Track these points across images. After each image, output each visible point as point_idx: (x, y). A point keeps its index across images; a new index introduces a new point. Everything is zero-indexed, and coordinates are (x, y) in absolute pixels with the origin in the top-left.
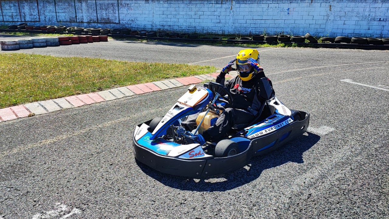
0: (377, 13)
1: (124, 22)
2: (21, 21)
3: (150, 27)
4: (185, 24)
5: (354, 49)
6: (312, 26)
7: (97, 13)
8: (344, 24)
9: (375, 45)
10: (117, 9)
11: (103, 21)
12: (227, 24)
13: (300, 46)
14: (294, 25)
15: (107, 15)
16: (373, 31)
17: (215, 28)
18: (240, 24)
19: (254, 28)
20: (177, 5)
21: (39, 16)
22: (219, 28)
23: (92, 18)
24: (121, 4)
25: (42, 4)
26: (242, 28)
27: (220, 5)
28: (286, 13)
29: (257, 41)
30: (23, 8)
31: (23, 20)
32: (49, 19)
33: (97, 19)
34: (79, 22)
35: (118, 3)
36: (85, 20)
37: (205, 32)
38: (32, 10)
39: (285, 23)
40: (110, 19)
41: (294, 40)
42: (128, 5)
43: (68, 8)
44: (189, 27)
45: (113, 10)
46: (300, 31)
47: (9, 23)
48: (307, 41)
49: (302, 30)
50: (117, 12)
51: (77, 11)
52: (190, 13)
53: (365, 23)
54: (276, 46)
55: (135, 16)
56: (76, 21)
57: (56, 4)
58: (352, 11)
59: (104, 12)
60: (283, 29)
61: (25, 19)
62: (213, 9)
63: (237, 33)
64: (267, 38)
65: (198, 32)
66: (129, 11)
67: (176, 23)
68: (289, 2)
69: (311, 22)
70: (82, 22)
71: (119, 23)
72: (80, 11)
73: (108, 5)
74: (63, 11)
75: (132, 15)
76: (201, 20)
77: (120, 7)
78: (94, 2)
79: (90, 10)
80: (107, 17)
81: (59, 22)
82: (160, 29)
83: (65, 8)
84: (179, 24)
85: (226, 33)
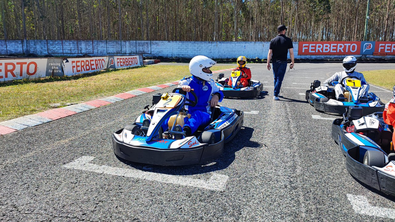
1: (154, 53)
2: (78, 53)
3: (171, 55)
4: (192, 54)
7: (136, 48)
11: (140, 53)
12: (215, 53)
13: (254, 62)
14: (248, 53)
17: (208, 55)
18: (222, 53)
20: (187, 44)
21: (93, 50)
22: (211, 55)
23: (132, 51)
24: (153, 43)
25: (96, 43)
26: (223, 55)
27: (211, 44)
28: (244, 48)
29: (234, 61)
30: (81, 45)
31: (79, 52)
32: (101, 52)
33: (136, 51)
34: (123, 53)
35: (151, 42)
36: (128, 52)
38: (87, 46)
39: (244, 53)
40: (145, 51)
41: (251, 60)
42: (157, 43)
43: (116, 45)
45: (147, 46)
47: (67, 54)
48: (257, 60)
49: (252, 56)
50: (150, 47)
51: (122, 46)
52: (194, 48)
55: (161, 49)
57: (107, 43)
59: (141, 47)
61: (81, 52)
62: (207, 46)
63: (221, 58)
66: (157, 47)
68: (245, 43)
69: (256, 52)
70: (125, 53)
71: (151, 53)
72: (125, 47)
73: (144, 43)
74: (112, 47)
75: (159, 49)
77: (151, 45)
78: (135, 41)
79: (131, 46)
80: (143, 50)
81: (109, 53)
82: (177, 57)
83: (113, 45)
84: (188, 54)
85: (214, 58)
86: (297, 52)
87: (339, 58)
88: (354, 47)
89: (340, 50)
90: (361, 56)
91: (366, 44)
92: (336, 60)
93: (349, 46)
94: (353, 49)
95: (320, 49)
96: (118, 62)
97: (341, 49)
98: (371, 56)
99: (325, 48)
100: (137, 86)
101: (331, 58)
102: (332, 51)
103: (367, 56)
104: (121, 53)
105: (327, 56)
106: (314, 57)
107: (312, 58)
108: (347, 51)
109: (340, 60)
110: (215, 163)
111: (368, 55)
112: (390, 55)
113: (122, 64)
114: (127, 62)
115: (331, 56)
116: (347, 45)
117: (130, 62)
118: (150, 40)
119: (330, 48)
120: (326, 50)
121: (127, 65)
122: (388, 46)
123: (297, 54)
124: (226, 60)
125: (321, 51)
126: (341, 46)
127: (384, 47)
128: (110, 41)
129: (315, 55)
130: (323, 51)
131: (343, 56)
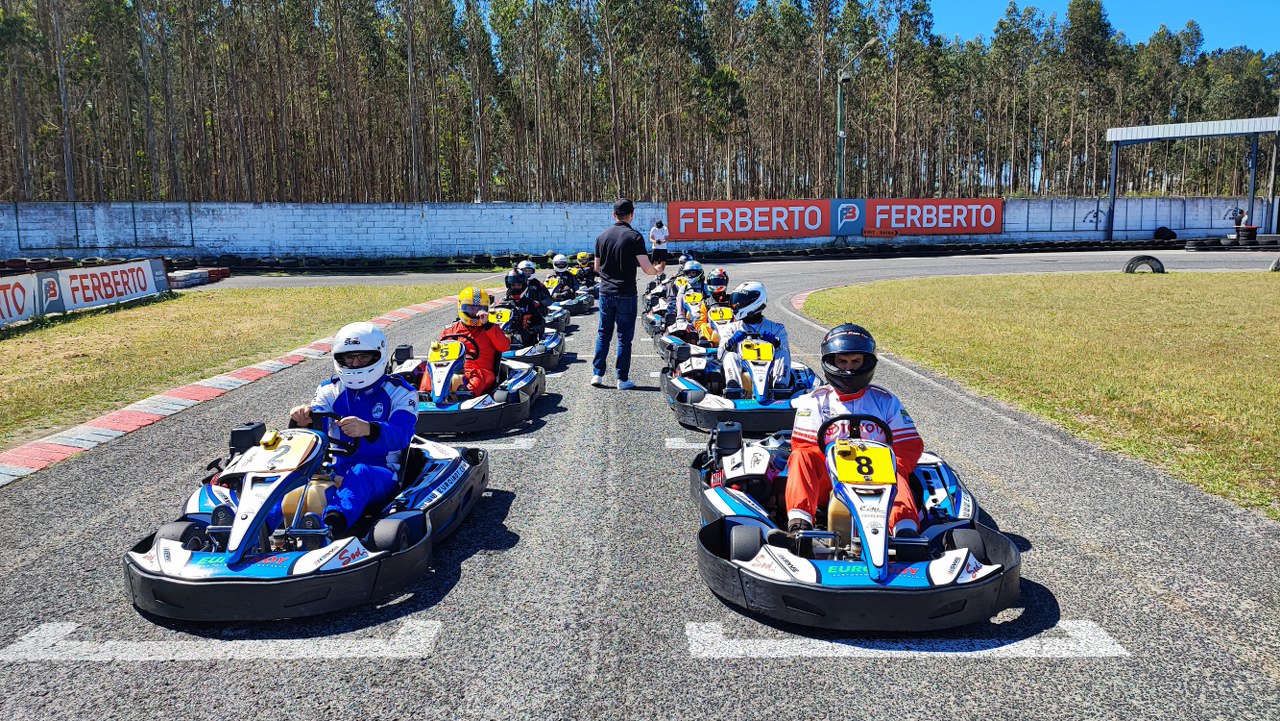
1: (204, 244)
3: (266, 251)
4: (339, 243)
7: (135, 228)
10: (188, 219)
11: (152, 244)
12: (418, 241)
14: (522, 239)
15: (161, 232)
17: (396, 248)
18: (440, 241)
19: (463, 246)
20: (322, 212)
22: (405, 247)
23: (122, 238)
24: (197, 211)
26: (444, 248)
27: (402, 212)
28: (509, 222)
33: (136, 239)
34: (85, 248)
35: (190, 209)
36: (102, 242)
37: (379, 255)
40: (169, 238)
42: (213, 211)
43: (54, 219)
44: (347, 249)
45: (177, 222)
49: (535, 246)
50: (187, 225)
51: (79, 224)
52: (348, 224)
55: (230, 231)
56: (75, 245)
57: (19, 212)
58: (595, 220)
59: (154, 226)
62: (391, 218)
63: (437, 254)
65: (367, 256)
66: (216, 223)
68: (510, 207)
69: (545, 234)
70: (93, 248)
71: (193, 246)
72: (89, 225)
73: (164, 211)
74: (38, 226)
75: (224, 231)
76: (368, 236)
77: (193, 216)
78: (129, 206)
79: (116, 222)
80: (160, 236)
81: (27, 249)
82: (288, 254)
83: (45, 221)
84: (328, 244)
85: (417, 256)
87: (779, 246)
88: (813, 214)
89: (778, 223)
90: (834, 238)
91: (843, 206)
92: (770, 254)
93: (802, 214)
94: (813, 221)
95: (726, 222)
96: (75, 289)
97: (782, 220)
98: (860, 239)
99: (738, 219)
100: (164, 379)
101: (757, 249)
102: (757, 228)
103: (850, 239)
104: (78, 247)
105: (746, 241)
106: (712, 245)
107: (707, 249)
108: (797, 227)
109: (780, 251)
110: (411, 595)
111: (851, 235)
112: (905, 235)
113: (89, 293)
114: (109, 285)
115: (757, 243)
116: (796, 210)
117: (117, 284)
118: (189, 202)
120: (743, 224)
121: (108, 296)
122: (898, 212)
124: (453, 263)
125: (730, 229)
127: (889, 212)
128: (29, 207)
129: (715, 240)
130: (733, 227)
131: (788, 241)
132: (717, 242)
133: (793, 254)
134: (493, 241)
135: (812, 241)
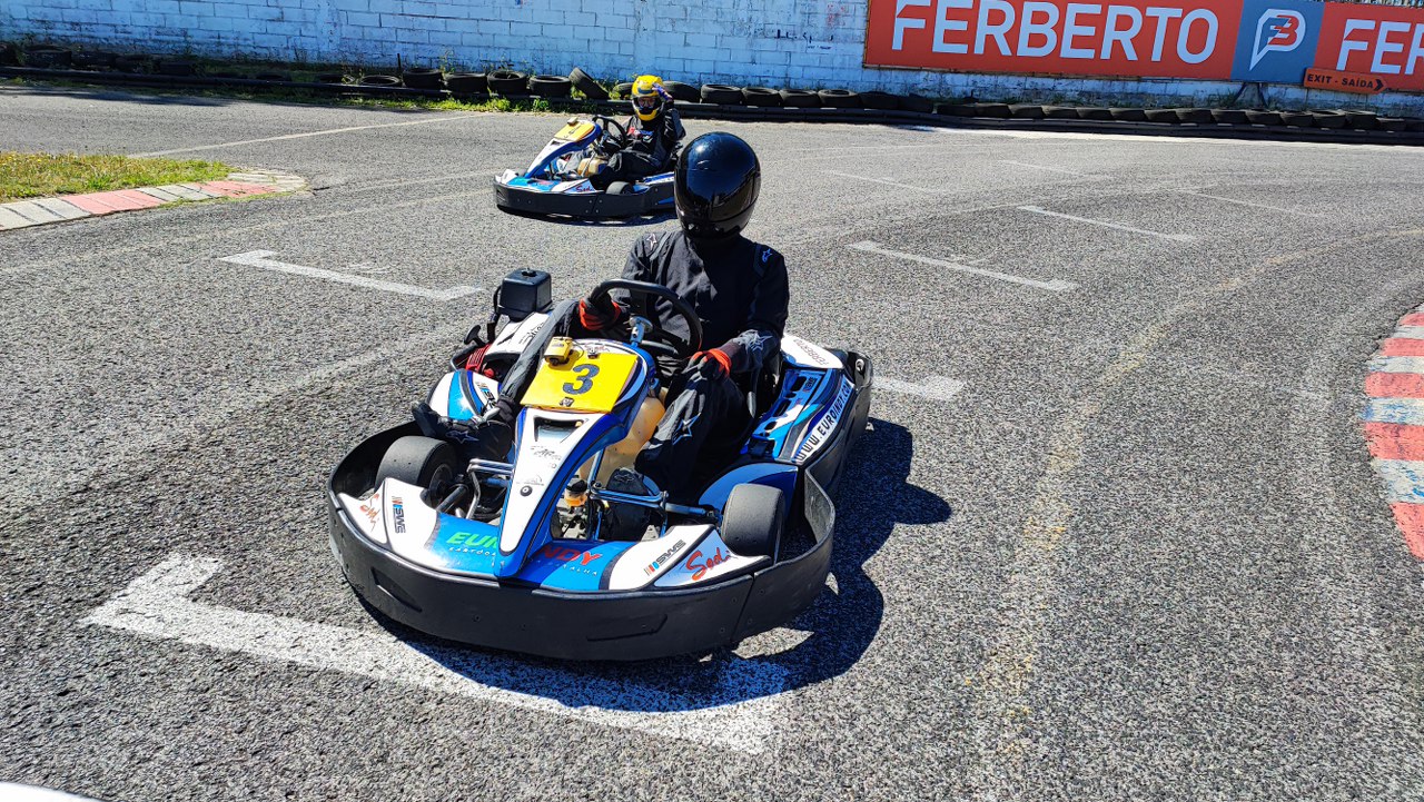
0: (769, 13)
4: (140, 19)
5: (708, 118)
6: (597, 48)
8: (686, 44)
9: (763, 109)
12: (310, 26)
13: (556, 107)
14: (541, 41)
16: (764, 67)
17: (265, 37)
18: (359, 30)
19: (411, 46)
22: (284, 39)
26: (368, 43)
29: (420, 90)
37: (226, 51)
39: (513, 32)
41: (539, 89)
44: (158, 34)
46: (563, 62)
48: (577, 94)
49: (566, 57)
53: (740, 43)
54: (482, 108)
60: (508, 51)
63: (353, 59)
64: (450, 81)
65: (196, 49)
67: (100, 14)
82: (31, 36)
84: (117, 19)
85: (309, 61)
86: (859, 50)
87: (1110, 96)
88: (1200, 28)
89: (1117, 44)
90: (1234, 87)
91: (1272, 13)
92: (1090, 115)
93: (1174, 24)
94: (1196, 44)
95: (999, 33)
97: (1126, 37)
98: (1294, 93)
99: (1027, 28)
101: (1059, 99)
102: (1067, 51)
103: (1271, 91)
105: (1039, 81)
106: (959, 83)
108: (1156, 56)
109: (1113, 110)
111: (1276, 83)
112: (1397, 91)
115: (1062, 85)
116: (1163, 14)
119: (1059, 29)
120: (1036, 40)
122: (1392, 37)
123: (860, 59)
125: (1005, 50)
126: (1124, 23)
127: (1370, 37)
129: (968, 73)
130: (1014, 47)
131: (1132, 86)
132: (972, 77)
133: (1145, 118)
134: (474, 39)
135: (1186, 89)
